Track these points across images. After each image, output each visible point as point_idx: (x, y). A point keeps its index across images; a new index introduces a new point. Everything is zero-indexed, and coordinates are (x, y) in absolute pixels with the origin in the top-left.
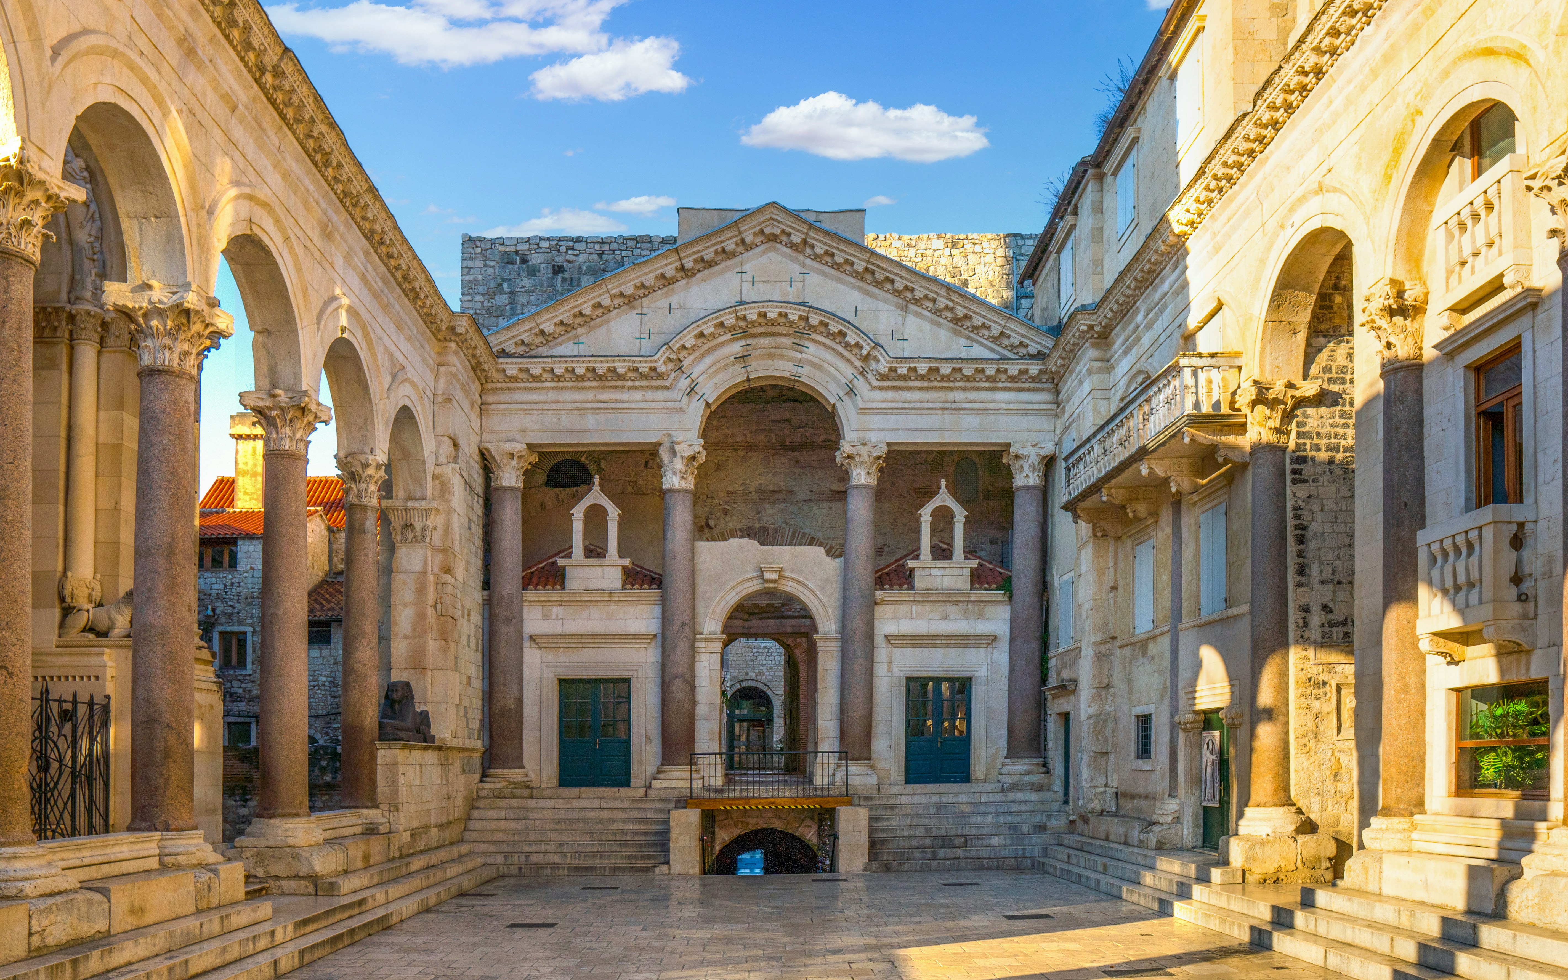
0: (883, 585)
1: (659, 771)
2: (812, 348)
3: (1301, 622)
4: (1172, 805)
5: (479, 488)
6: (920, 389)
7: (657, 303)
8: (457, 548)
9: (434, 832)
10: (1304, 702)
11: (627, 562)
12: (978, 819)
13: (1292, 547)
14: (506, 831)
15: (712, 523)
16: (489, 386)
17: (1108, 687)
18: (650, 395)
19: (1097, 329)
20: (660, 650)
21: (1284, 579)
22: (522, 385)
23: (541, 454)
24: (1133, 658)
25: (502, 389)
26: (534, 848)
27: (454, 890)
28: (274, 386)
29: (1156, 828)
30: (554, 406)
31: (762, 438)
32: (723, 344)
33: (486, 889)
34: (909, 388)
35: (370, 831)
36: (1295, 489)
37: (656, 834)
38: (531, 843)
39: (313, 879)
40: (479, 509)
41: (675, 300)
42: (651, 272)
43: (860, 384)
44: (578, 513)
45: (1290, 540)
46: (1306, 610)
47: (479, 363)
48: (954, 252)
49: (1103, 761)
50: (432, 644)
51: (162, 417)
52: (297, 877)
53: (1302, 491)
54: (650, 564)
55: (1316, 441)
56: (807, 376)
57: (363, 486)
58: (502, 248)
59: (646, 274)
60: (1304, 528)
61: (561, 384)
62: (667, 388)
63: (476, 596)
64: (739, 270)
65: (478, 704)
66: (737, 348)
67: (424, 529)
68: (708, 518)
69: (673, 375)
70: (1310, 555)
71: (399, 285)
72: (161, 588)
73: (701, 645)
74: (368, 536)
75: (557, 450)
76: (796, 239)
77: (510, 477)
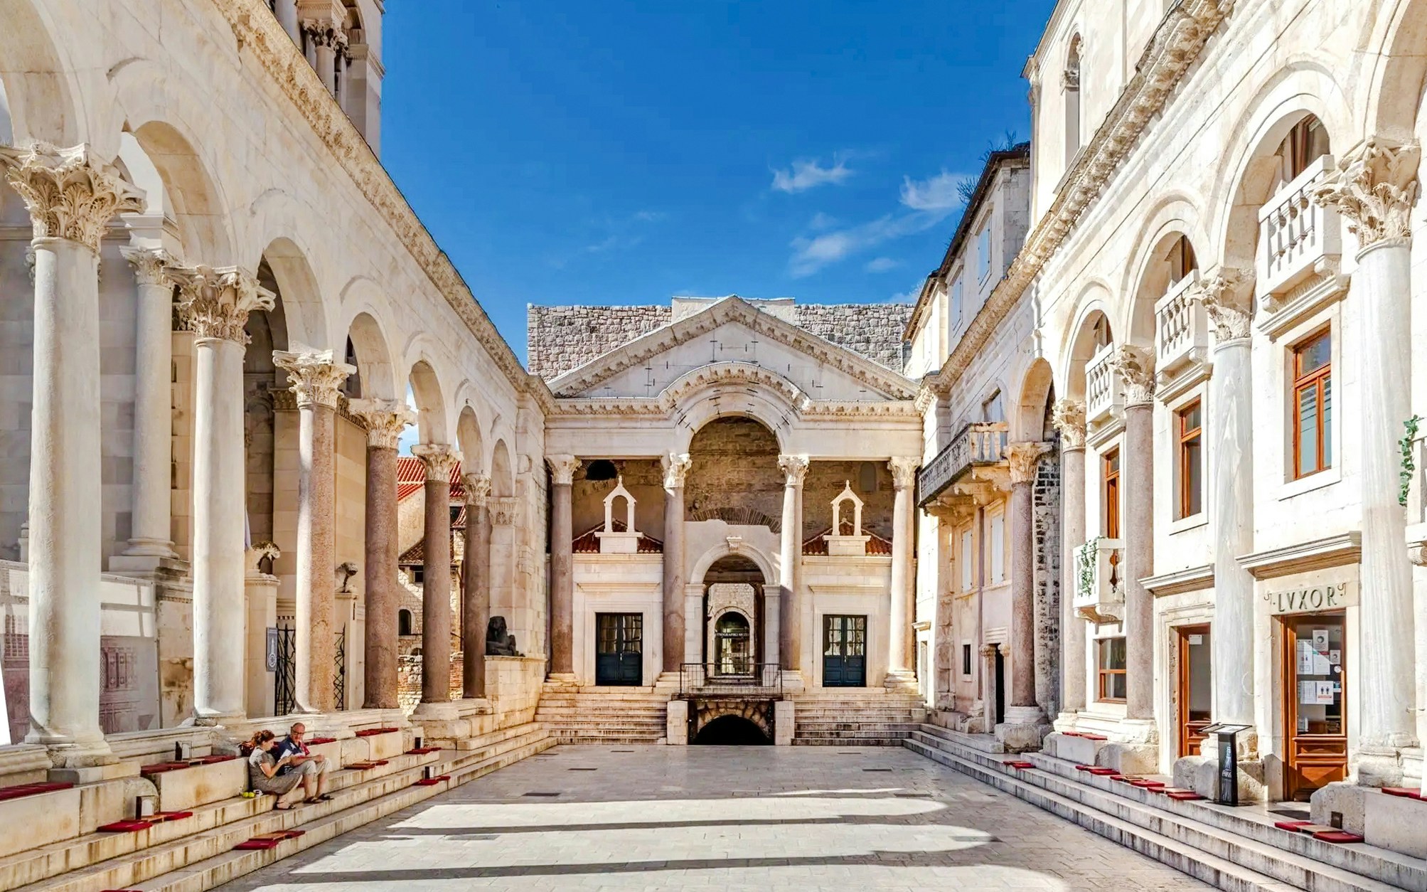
0: (807, 552)
1: (661, 676)
2: (760, 394)
3: (1041, 592)
4: (978, 705)
5: (544, 485)
6: (831, 421)
7: (659, 362)
8: (531, 527)
9: (517, 714)
10: (1043, 642)
11: (640, 535)
12: (868, 713)
13: (1036, 546)
14: (562, 716)
15: (697, 505)
16: (550, 417)
17: (949, 625)
18: (655, 424)
19: (941, 387)
20: (661, 594)
21: (1031, 565)
22: (571, 417)
23: (583, 461)
24: (962, 607)
25: (558, 419)
26: (580, 726)
27: (532, 752)
28: (431, 442)
29: (969, 720)
30: (592, 431)
31: (730, 446)
32: (701, 391)
33: (551, 751)
34: (824, 421)
35: (482, 712)
36: (1037, 509)
37: (658, 717)
38: (578, 723)
39: (455, 740)
40: (543, 499)
41: (670, 360)
43: (792, 417)
44: (608, 501)
45: (1035, 541)
46: (1044, 584)
47: (543, 403)
48: (861, 317)
49: (946, 675)
50: (515, 591)
51: (382, 475)
52: (445, 739)
53: (1042, 510)
54: (656, 536)
55: (1051, 479)
56: (758, 413)
57: (477, 494)
58: (555, 314)
59: (652, 342)
60: (1043, 534)
61: (597, 416)
62: (666, 419)
63: (542, 557)
64: (712, 340)
65: (543, 629)
66: (711, 393)
67: (511, 516)
68: (694, 502)
69: (669, 411)
70: (1046, 550)
71: (497, 363)
72: (382, 571)
73: (689, 591)
74: (480, 526)
75: (593, 459)
76: (749, 320)
77: (564, 477)
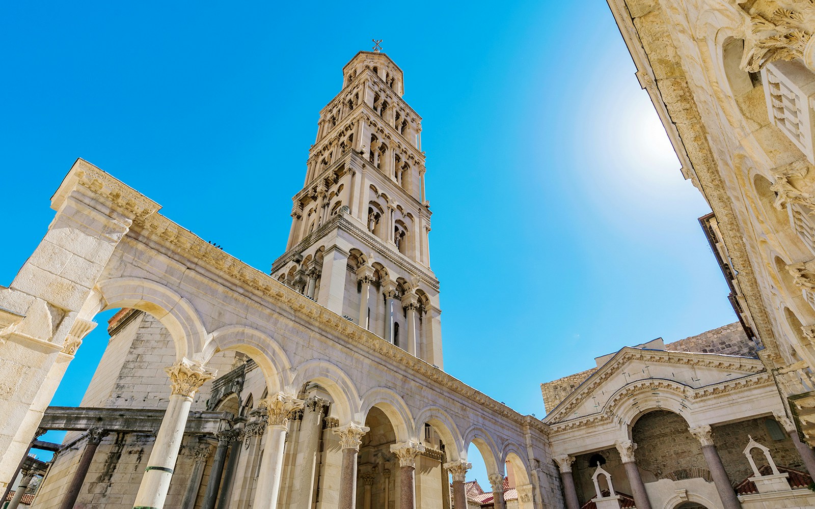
0: (740, 493)
2: (661, 394)
5: (555, 475)
6: (713, 398)
7: (598, 392)
15: (659, 471)
18: (605, 427)
19: (773, 355)
22: (561, 433)
23: (576, 457)
25: (555, 436)
30: (573, 438)
32: (625, 401)
34: (708, 400)
40: (557, 484)
41: (604, 390)
42: (591, 383)
43: (686, 403)
44: (594, 478)
56: (663, 405)
57: (497, 485)
58: (553, 385)
59: (590, 384)
61: (573, 430)
62: (610, 423)
64: (622, 373)
66: (631, 401)
67: (531, 496)
68: (657, 470)
69: (611, 417)
75: (579, 454)
76: (638, 356)
77: (565, 468)
